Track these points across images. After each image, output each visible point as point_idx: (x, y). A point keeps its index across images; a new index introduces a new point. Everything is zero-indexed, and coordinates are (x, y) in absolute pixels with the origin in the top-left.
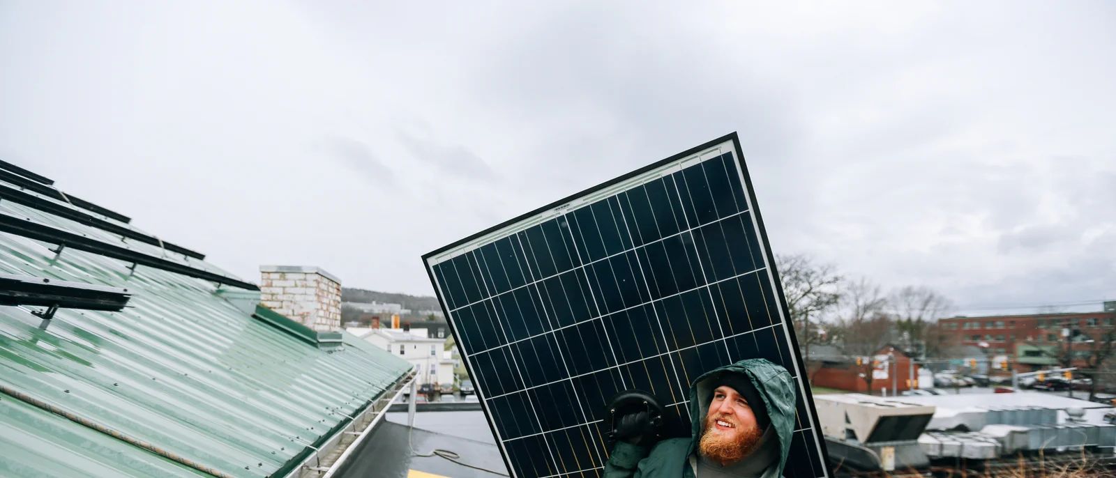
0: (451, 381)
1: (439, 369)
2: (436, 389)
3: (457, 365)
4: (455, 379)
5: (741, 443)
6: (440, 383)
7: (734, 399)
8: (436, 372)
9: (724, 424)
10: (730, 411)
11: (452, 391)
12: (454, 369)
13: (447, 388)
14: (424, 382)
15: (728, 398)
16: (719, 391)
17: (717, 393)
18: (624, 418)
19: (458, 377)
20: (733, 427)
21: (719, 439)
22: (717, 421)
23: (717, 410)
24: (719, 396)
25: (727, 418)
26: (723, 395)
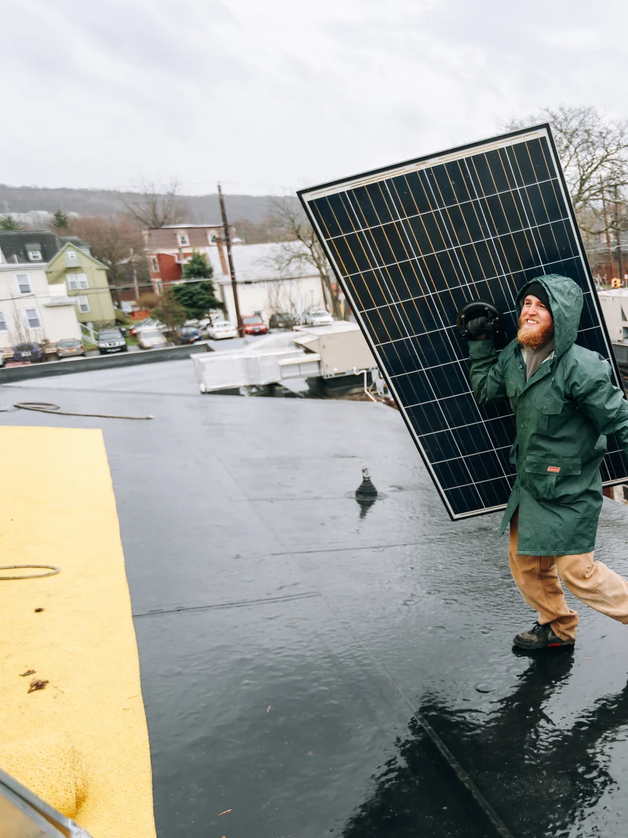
0: (78, 335)
1: (44, 316)
2: (49, 351)
3: (84, 307)
4: (85, 331)
5: (542, 333)
6: (53, 340)
7: (537, 305)
8: (41, 322)
9: (532, 322)
10: (534, 313)
11: (82, 351)
12: (79, 315)
13: (70, 347)
14: (17, 343)
15: (533, 305)
16: (527, 300)
17: (526, 302)
18: (469, 323)
19: (90, 327)
20: (538, 323)
21: (529, 332)
22: (527, 320)
23: (526, 314)
24: (527, 304)
25: (533, 318)
26: (529, 303)
